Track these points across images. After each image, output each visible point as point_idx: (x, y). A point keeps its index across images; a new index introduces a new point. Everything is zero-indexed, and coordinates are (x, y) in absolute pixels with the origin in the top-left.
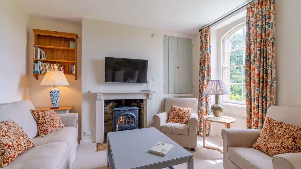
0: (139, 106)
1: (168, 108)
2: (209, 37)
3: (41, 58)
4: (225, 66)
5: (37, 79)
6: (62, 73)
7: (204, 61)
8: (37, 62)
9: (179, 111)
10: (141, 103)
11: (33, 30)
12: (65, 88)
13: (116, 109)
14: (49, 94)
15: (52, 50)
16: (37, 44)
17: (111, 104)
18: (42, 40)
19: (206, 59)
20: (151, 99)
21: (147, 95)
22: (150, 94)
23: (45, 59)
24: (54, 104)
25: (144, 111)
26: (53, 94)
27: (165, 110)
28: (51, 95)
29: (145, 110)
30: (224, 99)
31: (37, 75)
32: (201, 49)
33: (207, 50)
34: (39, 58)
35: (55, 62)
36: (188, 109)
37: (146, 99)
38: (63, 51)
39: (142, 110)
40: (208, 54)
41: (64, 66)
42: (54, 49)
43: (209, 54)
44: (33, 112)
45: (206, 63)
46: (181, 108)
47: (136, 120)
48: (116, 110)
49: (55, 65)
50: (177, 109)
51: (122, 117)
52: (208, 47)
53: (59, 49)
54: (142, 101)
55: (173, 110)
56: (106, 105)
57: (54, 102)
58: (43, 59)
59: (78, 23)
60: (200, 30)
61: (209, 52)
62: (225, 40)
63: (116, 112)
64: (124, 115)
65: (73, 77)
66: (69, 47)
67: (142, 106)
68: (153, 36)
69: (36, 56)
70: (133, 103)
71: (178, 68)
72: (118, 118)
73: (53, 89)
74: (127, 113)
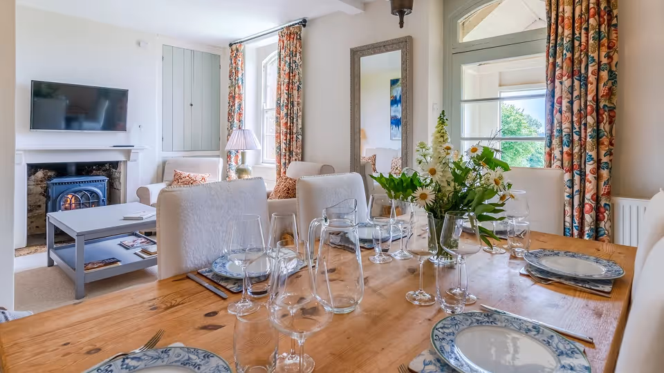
0: (110, 176)
1: (169, 176)
2: (240, 59)
4: (268, 108)
7: (234, 98)
9: (188, 178)
10: (114, 170)
13: (55, 181)
17: (40, 174)
19: (237, 95)
20: (135, 160)
21: (128, 153)
22: (132, 151)
25: (120, 183)
27: (164, 179)
29: (122, 180)
30: (265, 158)
32: (230, 76)
33: (238, 80)
36: (203, 175)
37: (125, 162)
39: (117, 183)
40: (239, 87)
43: (241, 87)
45: (237, 101)
46: (192, 175)
47: (103, 201)
48: (56, 184)
50: (184, 176)
51: (70, 196)
52: (240, 75)
54: (115, 165)
55: (177, 177)
60: (231, 45)
61: (240, 84)
62: (269, 67)
63: (58, 186)
64: (75, 192)
67: (117, 175)
68: (139, 44)
70: (94, 172)
71: (192, 105)
72: (61, 198)
74: (83, 187)
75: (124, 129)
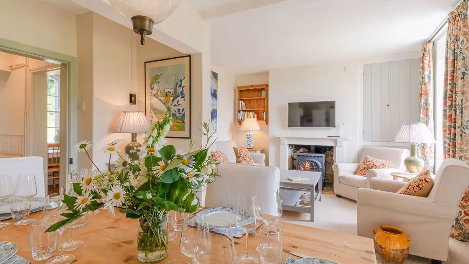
3: (242, 108)
5: (240, 125)
6: (255, 120)
8: (239, 112)
9: (371, 162)
11: (237, 87)
12: (257, 132)
13: (304, 154)
14: (246, 137)
15: (250, 101)
16: (241, 98)
17: (301, 150)
18: (244, 94)
19: (423, 92)
20: (341, 146)
21: (336, 141)
22: (338, 140)
23: (245, 109)
24: (249, 145)
25: (333, 160)
26: (249, 137)
28: (247, 138)
29: (334, 158)
31: (240, 123)
33: (424, 78)
34: (240, 109)
35: (252, 111)
36: (384, 161)
37: (335, 146)
38: (257, 99)
40: (425, 84)
41: (258, 114)
42: (251, 99)
43: (428, 84)
44: (234, 148)
45: (423, 97)
46: (374, 159)
47: (321, 169)
48: (298, 155)
49: (251, 113)
50: (369, 160)
52: (427, 73)
53: (254, 99)
54: (331, 148)
56: (296, 150)
57: (249, 143)
58: (243, 109)
59: (267, 74)
61: (426, 81)
65: (264, 122)
66: (261, 96)
68: (345, 69)
69: (239, 107)
70: (327, 151)
71: (389, 105)
73: (248, 134)
74: (311, 159)
75: (334, 126)
